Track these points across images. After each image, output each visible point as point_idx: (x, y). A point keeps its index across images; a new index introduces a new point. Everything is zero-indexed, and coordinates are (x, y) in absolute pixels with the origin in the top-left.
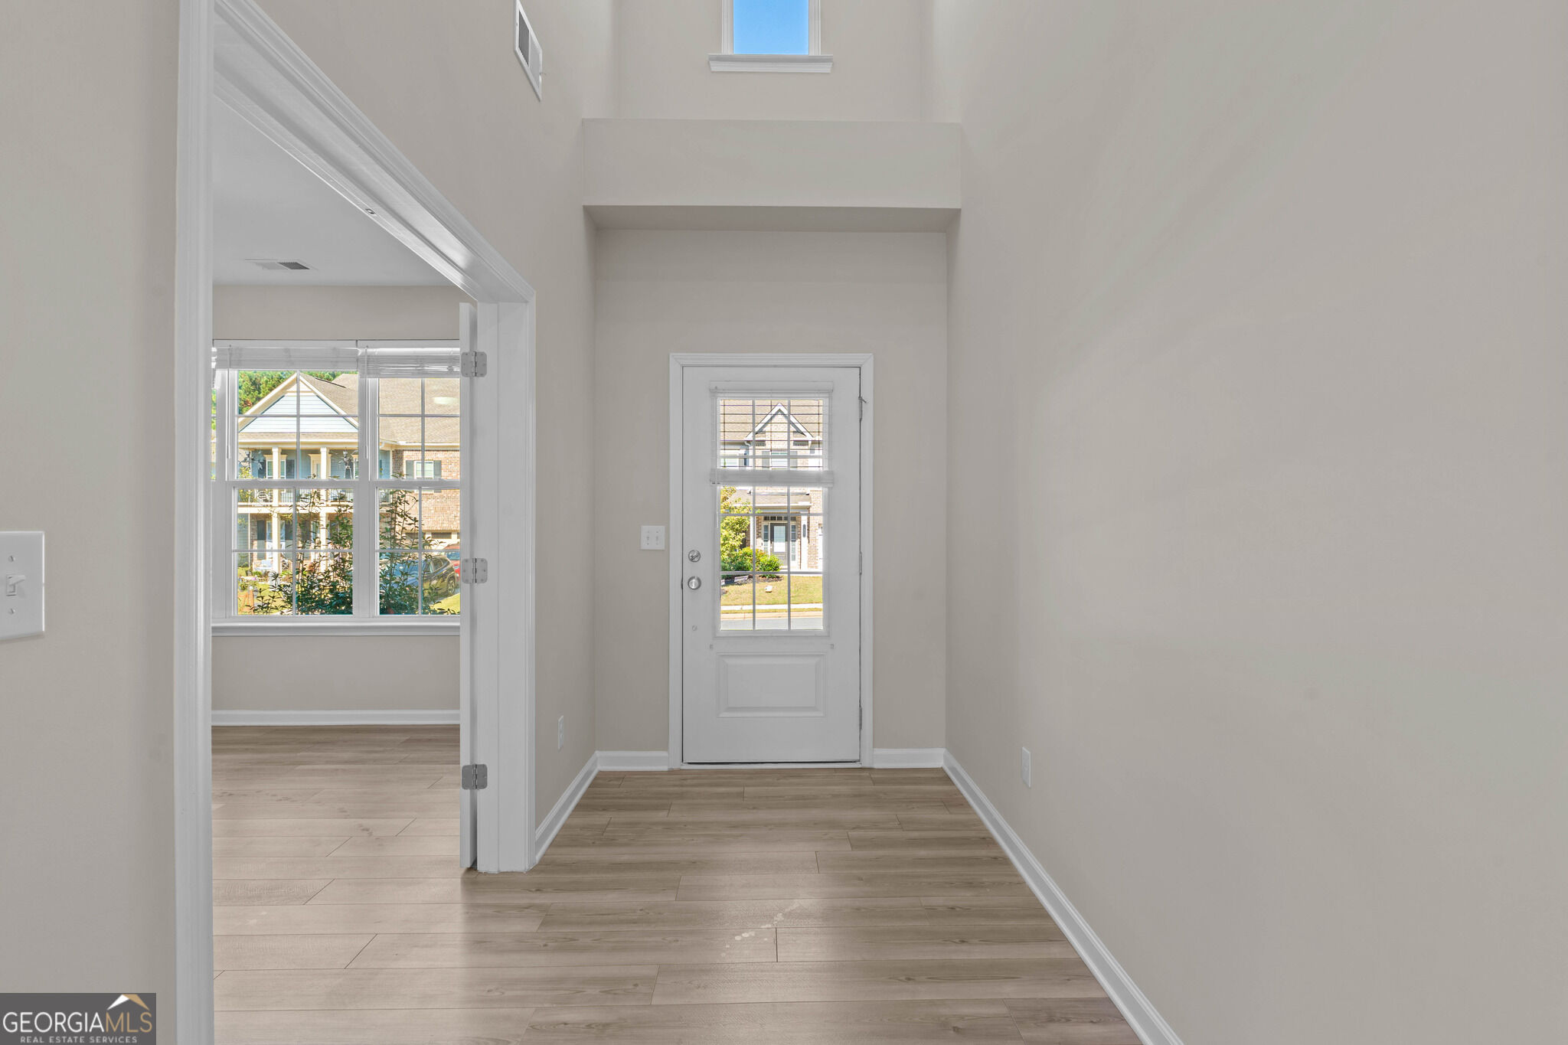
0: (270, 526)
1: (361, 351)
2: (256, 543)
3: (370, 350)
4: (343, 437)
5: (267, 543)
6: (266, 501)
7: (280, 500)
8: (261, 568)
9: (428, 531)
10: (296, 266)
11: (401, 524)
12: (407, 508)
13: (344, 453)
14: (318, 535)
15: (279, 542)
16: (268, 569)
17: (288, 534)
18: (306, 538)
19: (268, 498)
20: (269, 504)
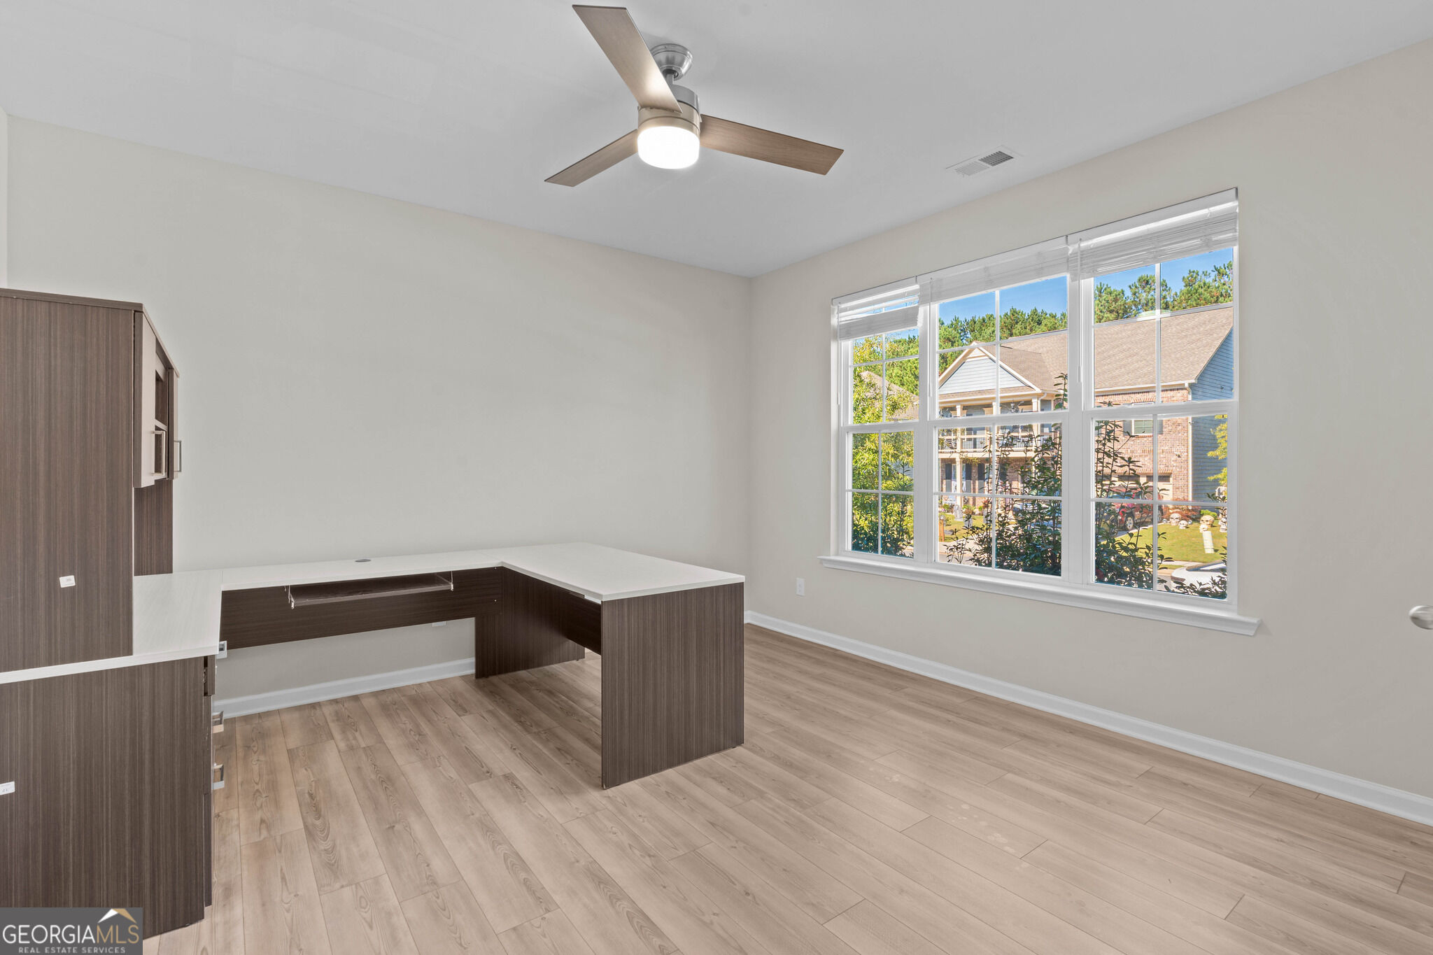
0: (955, 469)
1: (1071, 249)
2: (944, 481)
3: (1083, 244)
4: (1011, 391)
5: (953, 482)
6: (952, 448)
7: (962, 447)
8: (948, 502)
9: (1143, 474)
10: (999, 158)
11: (1110, 466)
12: (1117, 446)
13: (1012, 405)
14: (991, 476)
15: (961, 482)
16: (954, 503)
17: (968, 476)
18: (981, 477)
19: (953, 446)
20: (954, 450)
